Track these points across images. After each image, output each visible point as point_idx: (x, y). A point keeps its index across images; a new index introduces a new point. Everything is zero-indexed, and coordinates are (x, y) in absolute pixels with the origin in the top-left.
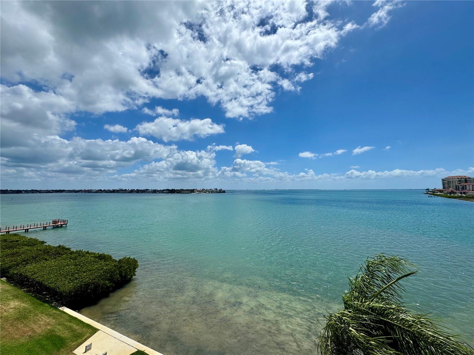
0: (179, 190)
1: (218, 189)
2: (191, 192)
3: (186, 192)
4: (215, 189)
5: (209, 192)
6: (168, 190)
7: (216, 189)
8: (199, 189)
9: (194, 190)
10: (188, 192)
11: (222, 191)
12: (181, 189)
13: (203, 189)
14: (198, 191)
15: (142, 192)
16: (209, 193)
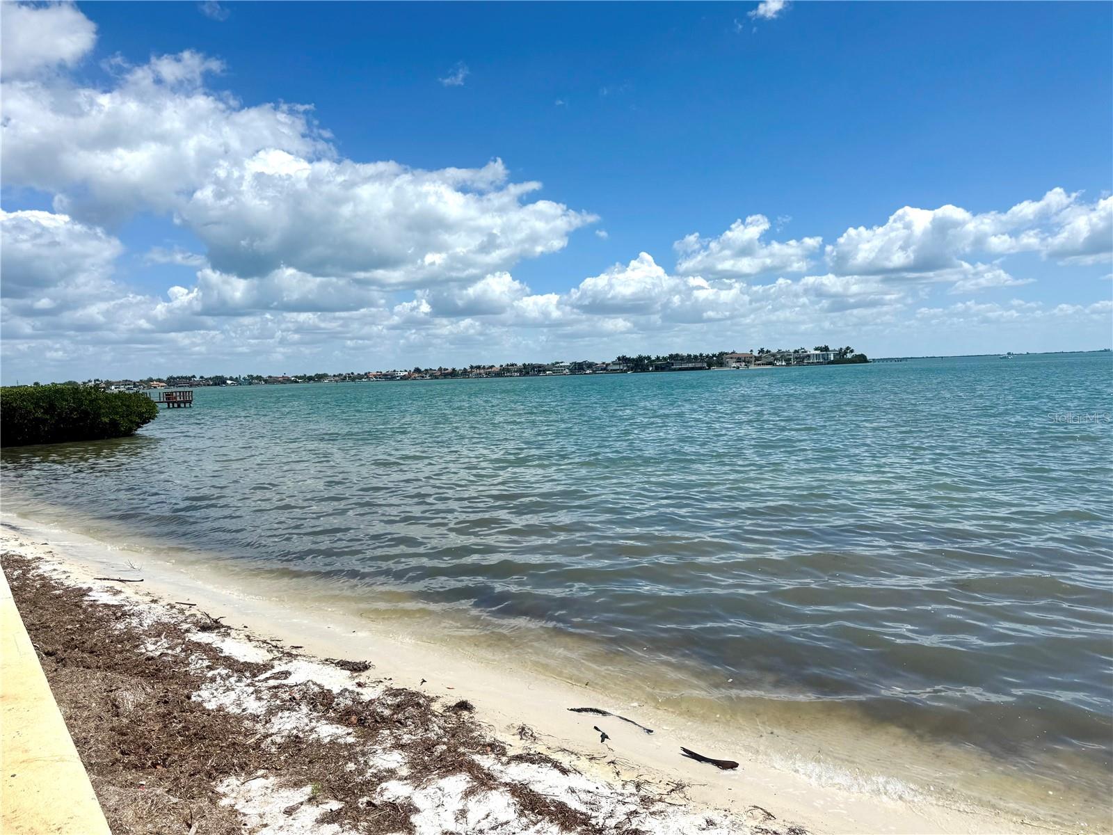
0: (664, 359)
1: (834, 346)
2: (710, 365)
3: (690, 365)
4: (816, 349)
5: (788, 361)
6: (623, 360)
7: (826, 349)
8: (742, 350)
9: (721, 354)
10: (699, 365)
11: (849, 356)
12: (671, 356)
13: (761, 351)
14: (739, 360)
15: (539, 371)
16: (788, 364)
